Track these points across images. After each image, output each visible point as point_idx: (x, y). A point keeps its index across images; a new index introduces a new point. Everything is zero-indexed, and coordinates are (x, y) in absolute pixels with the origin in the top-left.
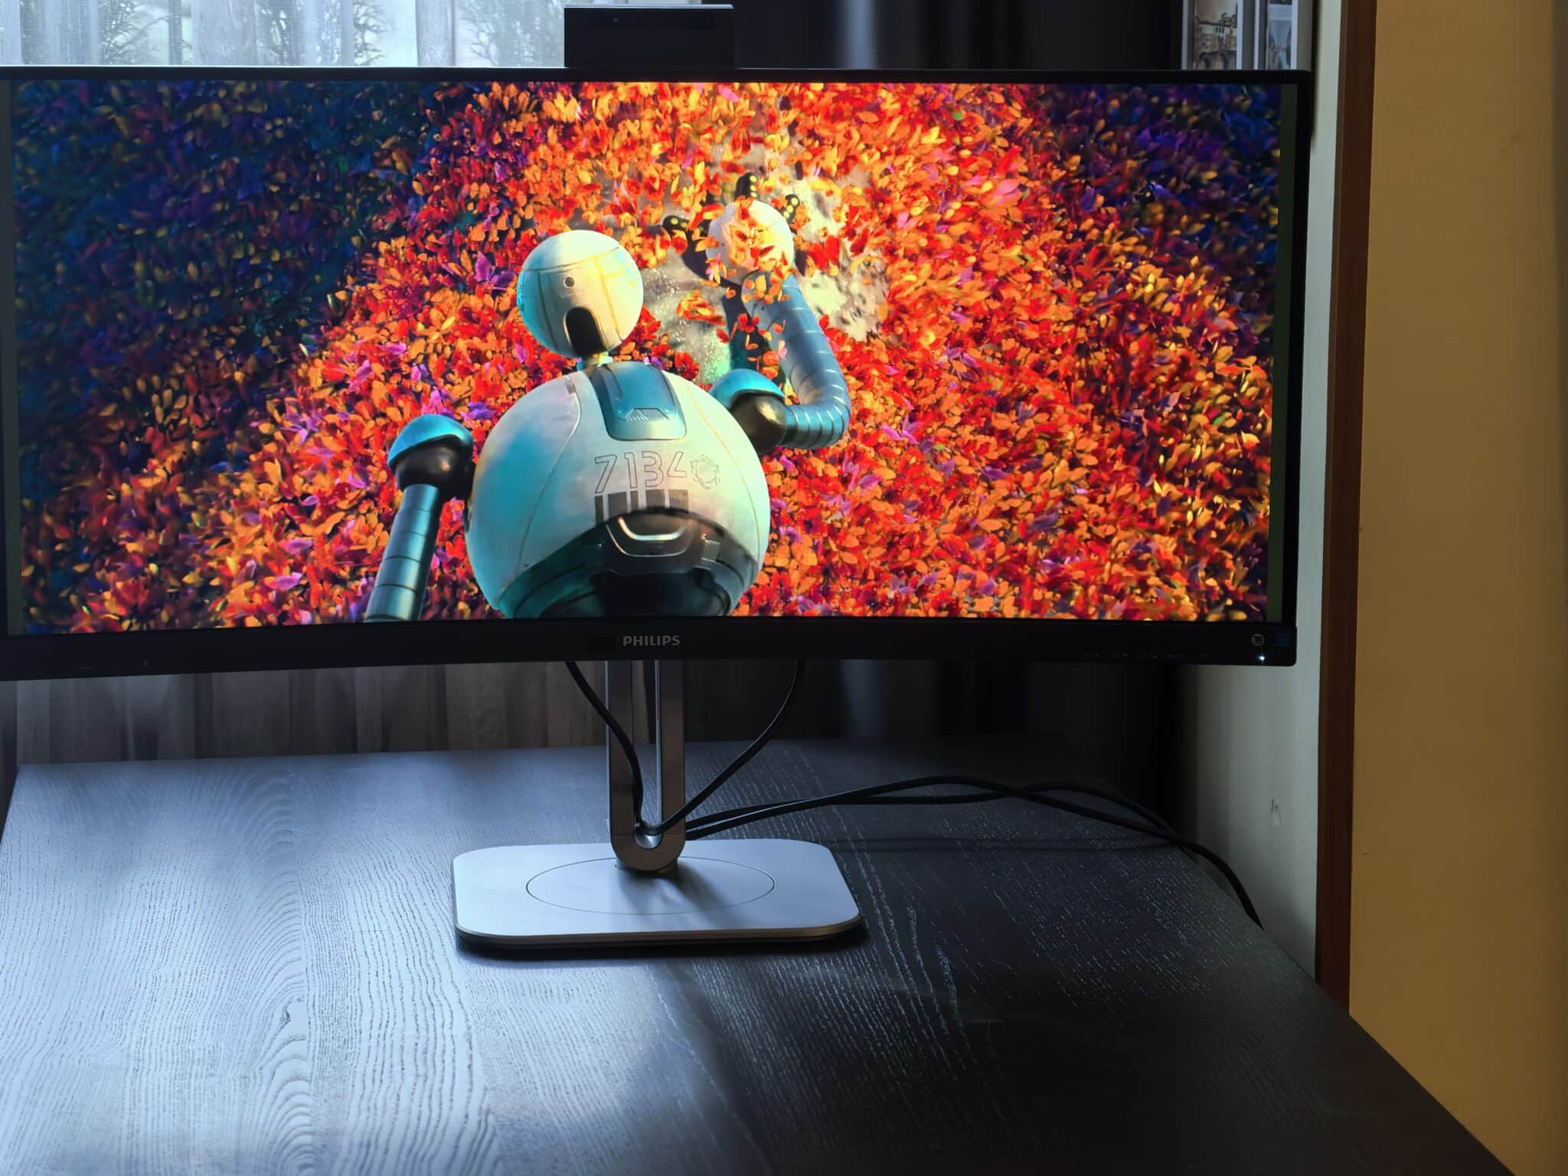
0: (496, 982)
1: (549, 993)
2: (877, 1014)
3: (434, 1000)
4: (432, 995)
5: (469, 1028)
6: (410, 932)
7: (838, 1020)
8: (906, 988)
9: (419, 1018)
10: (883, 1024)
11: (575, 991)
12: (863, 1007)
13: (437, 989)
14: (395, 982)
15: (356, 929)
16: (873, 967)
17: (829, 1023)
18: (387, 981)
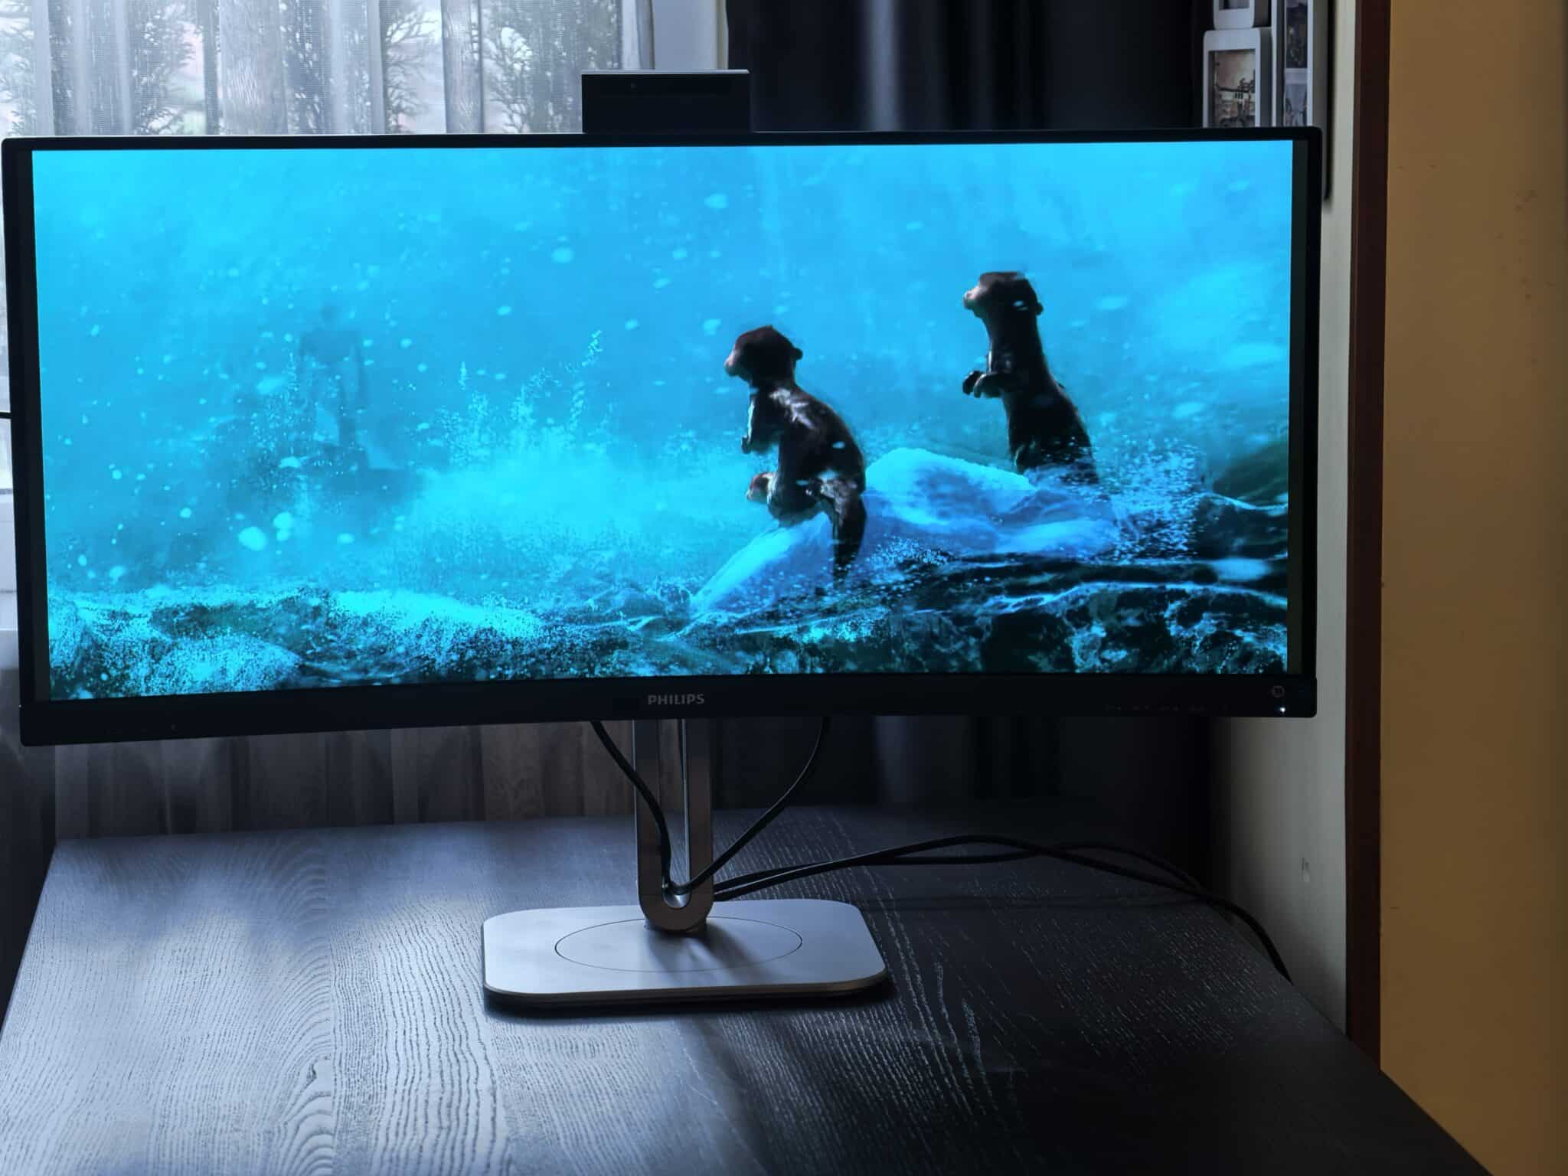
0: (522, 1038)
1: (574, 1050)
2: (900, 1064)
3: (460, 1057)
4: (458, 1052)
5: (494, 1083)
6: (439, 993)
7: (862, 1071)
8: (930, 1039)
9: (445, 1075)
10: (907, 1074)
11: (601, 1047)
12: (886, 1058)
13: (464, 1047)
14: (422, 1039)
15: (385, 990)
16: (900, 1021)
17: (852, 1073)
18: (414, 1038)
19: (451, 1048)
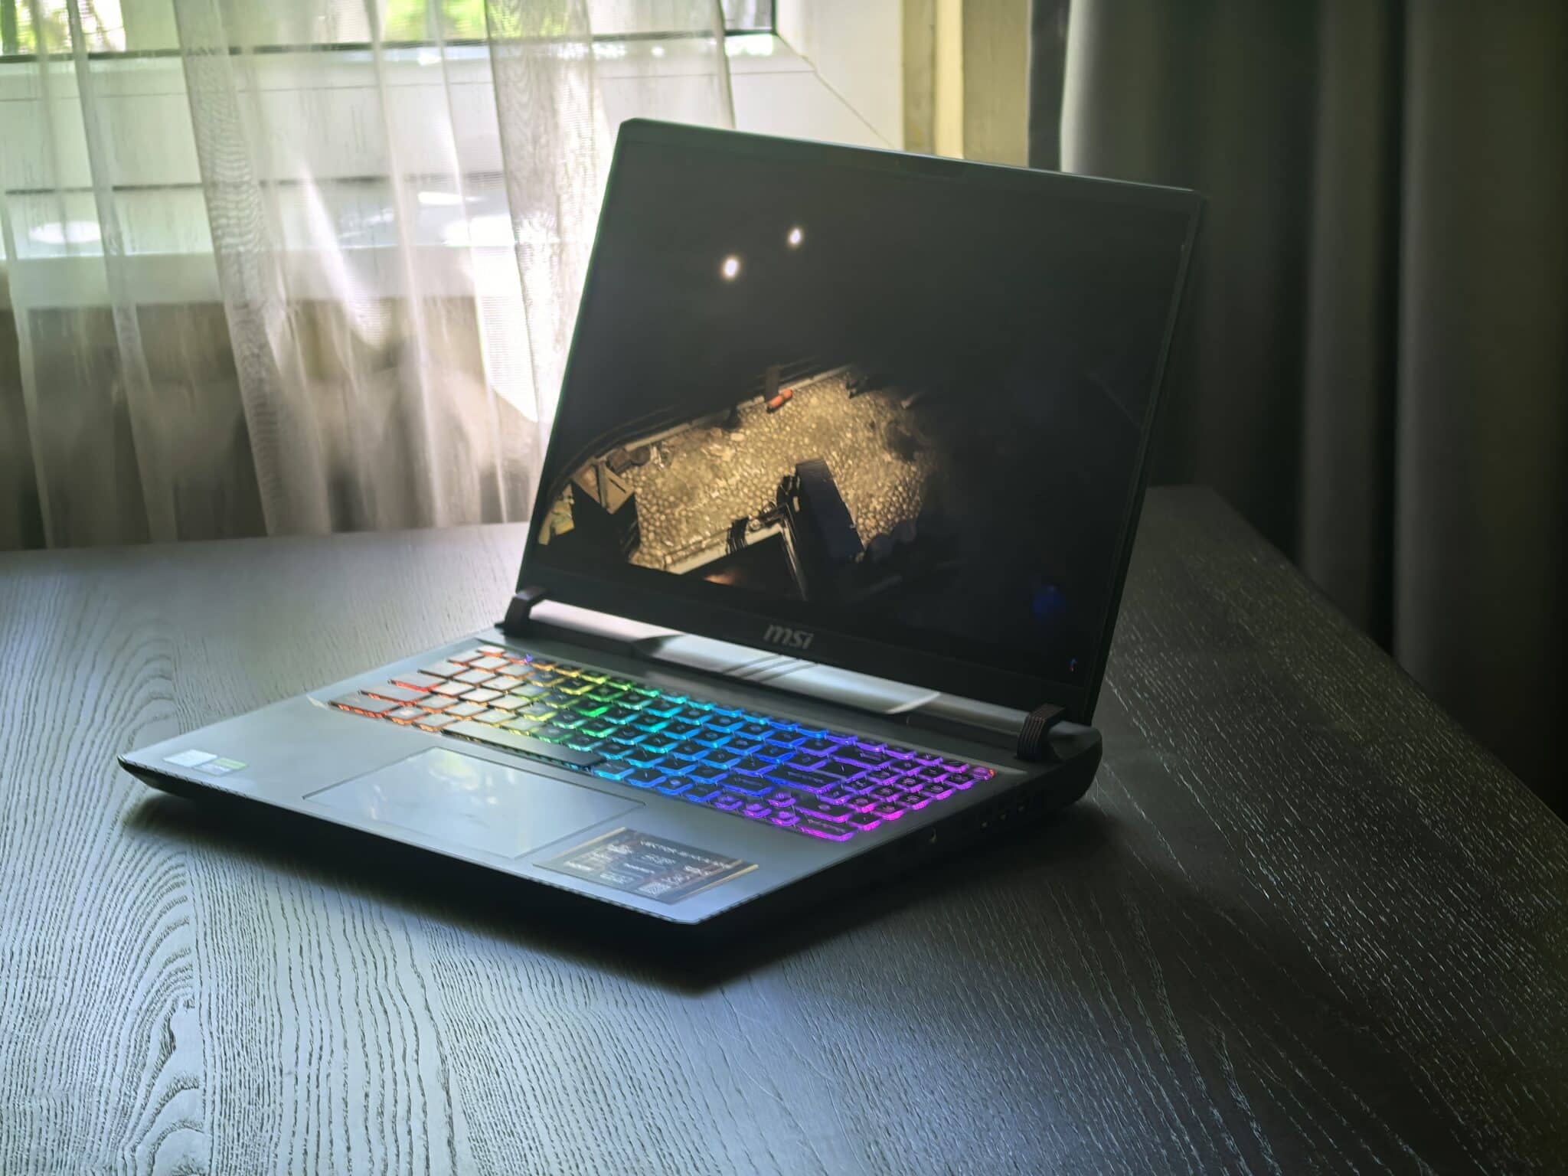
3: (388, 1004)
4: (384, 993)
5: (443, 1060)
9: (367, 1039)
13: (391, 980)
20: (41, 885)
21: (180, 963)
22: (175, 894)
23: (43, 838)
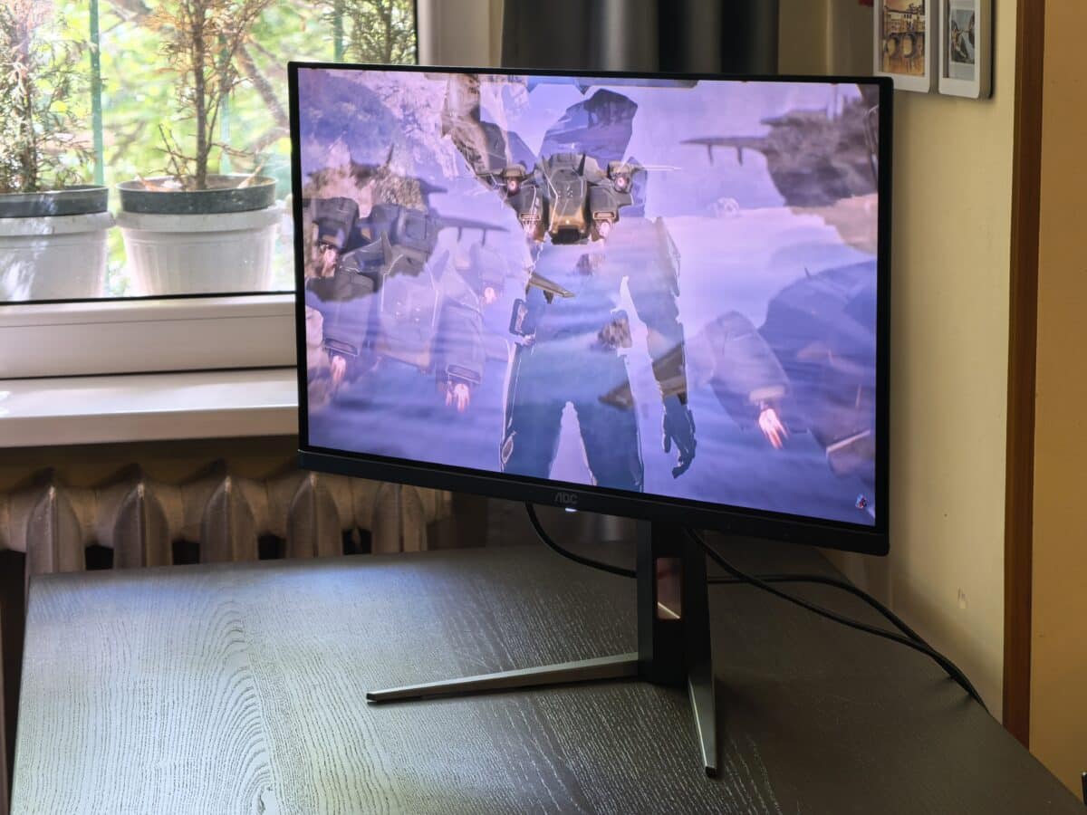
4: (369, 783)
14: (340, 770)
15: (303, 722)
19: (363, 779)
20: (186, 734)
21: (263, 770)
22: (257, 737)
23: (184, 711)
